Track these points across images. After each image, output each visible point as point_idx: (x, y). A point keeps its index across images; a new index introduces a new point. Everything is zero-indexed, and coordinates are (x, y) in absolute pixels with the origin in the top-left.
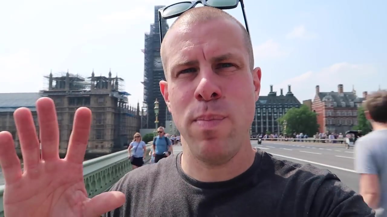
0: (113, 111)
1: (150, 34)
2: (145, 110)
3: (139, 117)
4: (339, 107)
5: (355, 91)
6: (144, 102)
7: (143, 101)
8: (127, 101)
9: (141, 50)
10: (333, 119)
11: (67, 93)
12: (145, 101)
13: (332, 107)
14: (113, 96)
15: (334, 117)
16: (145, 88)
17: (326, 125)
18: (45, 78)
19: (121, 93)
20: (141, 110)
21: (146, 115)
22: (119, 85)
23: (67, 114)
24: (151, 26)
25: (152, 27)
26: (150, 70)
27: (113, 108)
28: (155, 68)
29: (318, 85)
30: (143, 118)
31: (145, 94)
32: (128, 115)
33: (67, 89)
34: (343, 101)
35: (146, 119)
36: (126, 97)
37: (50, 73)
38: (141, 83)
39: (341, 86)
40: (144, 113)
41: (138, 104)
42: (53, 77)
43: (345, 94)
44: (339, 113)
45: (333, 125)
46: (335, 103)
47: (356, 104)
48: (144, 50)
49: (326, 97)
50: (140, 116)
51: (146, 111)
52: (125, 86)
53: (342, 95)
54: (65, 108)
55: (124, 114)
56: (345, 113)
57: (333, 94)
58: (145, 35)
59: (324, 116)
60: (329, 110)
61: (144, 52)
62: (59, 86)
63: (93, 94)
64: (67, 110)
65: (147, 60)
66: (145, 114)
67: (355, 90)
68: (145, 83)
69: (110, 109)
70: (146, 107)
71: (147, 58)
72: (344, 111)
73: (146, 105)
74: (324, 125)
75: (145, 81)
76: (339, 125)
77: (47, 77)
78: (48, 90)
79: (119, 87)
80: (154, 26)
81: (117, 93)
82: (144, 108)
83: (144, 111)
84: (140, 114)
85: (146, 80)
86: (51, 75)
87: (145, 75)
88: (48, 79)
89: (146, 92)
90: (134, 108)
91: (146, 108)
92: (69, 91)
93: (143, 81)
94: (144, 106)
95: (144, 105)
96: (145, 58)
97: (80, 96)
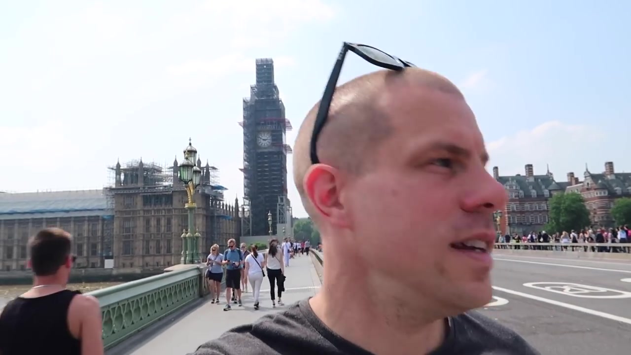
0: (205, 213)
1: (251, 99)
2: (247, 208)
3: (238, 220)
4: (528, 197)
5: (551, 174)
6: (244, 198)
7: (243, 196)
8: (223, 198)
9: (239, 123)
10: (519, 215)
11: (142, 191)
12: (247, 197)
13: (517, 198)
14: (204, 193)
15: (521, 212)
16: (245, 178)
17: (509, 224)
18: (111, 170)
19: (213, 188)
20: (240, 209)
21: (249, 216)
22: (210, 177)
23: (142, 219)
24: (251, 88)
25: (253, 89)
26: (252, 151)
27: (203, 209)
28: (260, 148)
29: (496, 166)
30: (244, 221)
31: (245, 187)
32: (223, 217)
33: (140, 184)
34: (534, 188)
35: (249, 222)
36: (221, 192)
37: (116, 163)
38: (240, 171)
39: (529, 167)
40: (245, 213)
41: (237, 200)
42: (121, 168)
43: (536, 178)
44: (527, 206)
45: (520, 224)
46: (521, 191)
47: (552, 192)
48: (242, 123)
49: (508, 183)
50: (240, 218)
51: (248, 211)
52: (219, 177)
53: (532, 180)
54: (139, 210)
55: (219, 217)
56: (536, 206)
57: (518, 179)
58: (244, 101)
59: (506, 211)
60: (513, 203)
61: (242, 125)
62: (129, 181)
63: (176, 190)
64: (142, 213)
65: (247, 137)
66: (247, 215)
67: (550, 171)
68: (245, 170)
69: (201, 210)
70: (248, 205)
71: (248, 134)
72: (536, 202)
73: (247, 202)
74: (507, 224)
75: (247, 167)
76: (528, 224)
77: (112, 169)
78: (114, 186)
79: (211, 179)
80: (256, 88)
81: (210, 188)
82: (245, 207)
83: (246, 210)
84: (240, 215)
85: (246, 165)
86: (118, 165)
87: (245, 158)
88: (115, 172)
89: (247, 182)
90: (231, 206)
91: (248, 207)
92: (144, 188)
93: (242, 167)
94: (246, 204)
95: (244, 202)
96: (245, 134)
97: (159, 194)
